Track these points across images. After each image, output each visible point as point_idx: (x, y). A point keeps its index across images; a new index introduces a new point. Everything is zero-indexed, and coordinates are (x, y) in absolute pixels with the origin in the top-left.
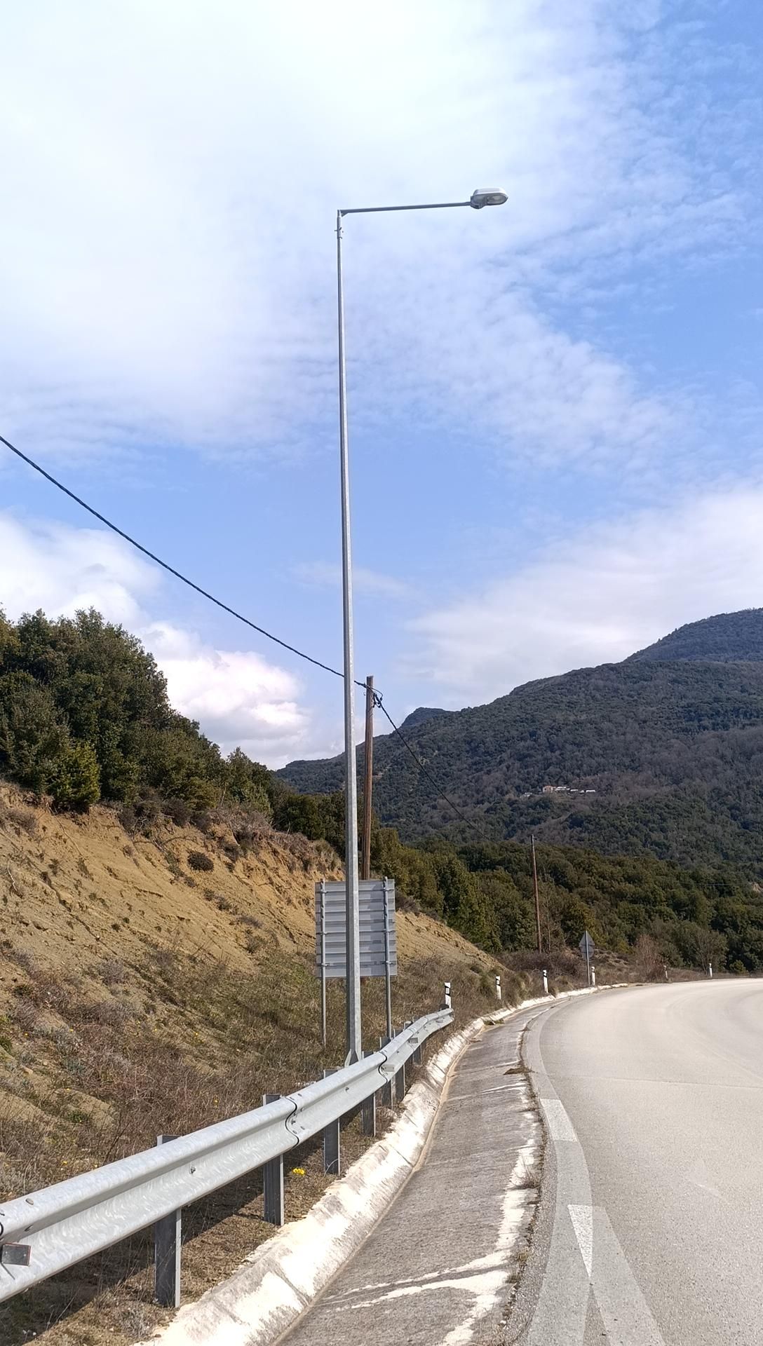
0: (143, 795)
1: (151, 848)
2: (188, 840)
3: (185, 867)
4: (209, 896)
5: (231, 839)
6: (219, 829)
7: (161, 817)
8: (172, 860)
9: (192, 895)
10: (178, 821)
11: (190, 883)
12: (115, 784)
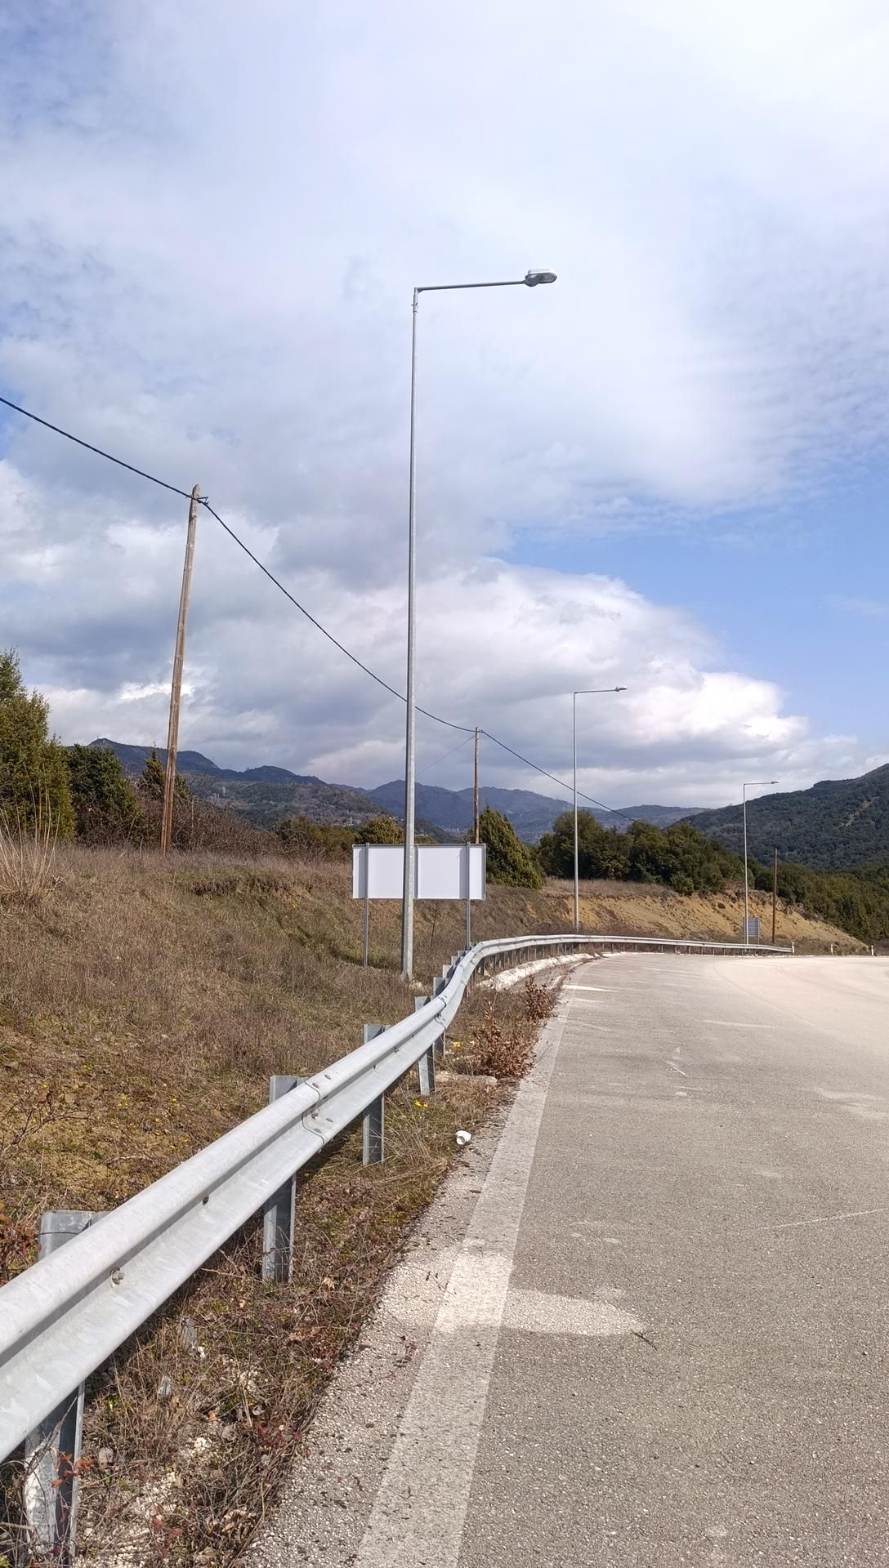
0: (704, 887)
1: (707, 902)
2: (718, 899)
3: (717, 908)
4: (724, 916)
5: (734, 895)
6: (729, 892)
7: (710, 893)
8: (713, 905)
9: (718, 916)
10: (715, 894)
11: (718, 912)
12: (697, 886)
